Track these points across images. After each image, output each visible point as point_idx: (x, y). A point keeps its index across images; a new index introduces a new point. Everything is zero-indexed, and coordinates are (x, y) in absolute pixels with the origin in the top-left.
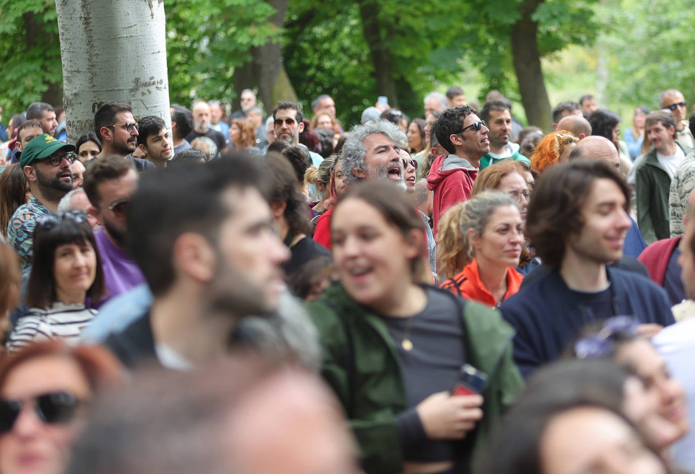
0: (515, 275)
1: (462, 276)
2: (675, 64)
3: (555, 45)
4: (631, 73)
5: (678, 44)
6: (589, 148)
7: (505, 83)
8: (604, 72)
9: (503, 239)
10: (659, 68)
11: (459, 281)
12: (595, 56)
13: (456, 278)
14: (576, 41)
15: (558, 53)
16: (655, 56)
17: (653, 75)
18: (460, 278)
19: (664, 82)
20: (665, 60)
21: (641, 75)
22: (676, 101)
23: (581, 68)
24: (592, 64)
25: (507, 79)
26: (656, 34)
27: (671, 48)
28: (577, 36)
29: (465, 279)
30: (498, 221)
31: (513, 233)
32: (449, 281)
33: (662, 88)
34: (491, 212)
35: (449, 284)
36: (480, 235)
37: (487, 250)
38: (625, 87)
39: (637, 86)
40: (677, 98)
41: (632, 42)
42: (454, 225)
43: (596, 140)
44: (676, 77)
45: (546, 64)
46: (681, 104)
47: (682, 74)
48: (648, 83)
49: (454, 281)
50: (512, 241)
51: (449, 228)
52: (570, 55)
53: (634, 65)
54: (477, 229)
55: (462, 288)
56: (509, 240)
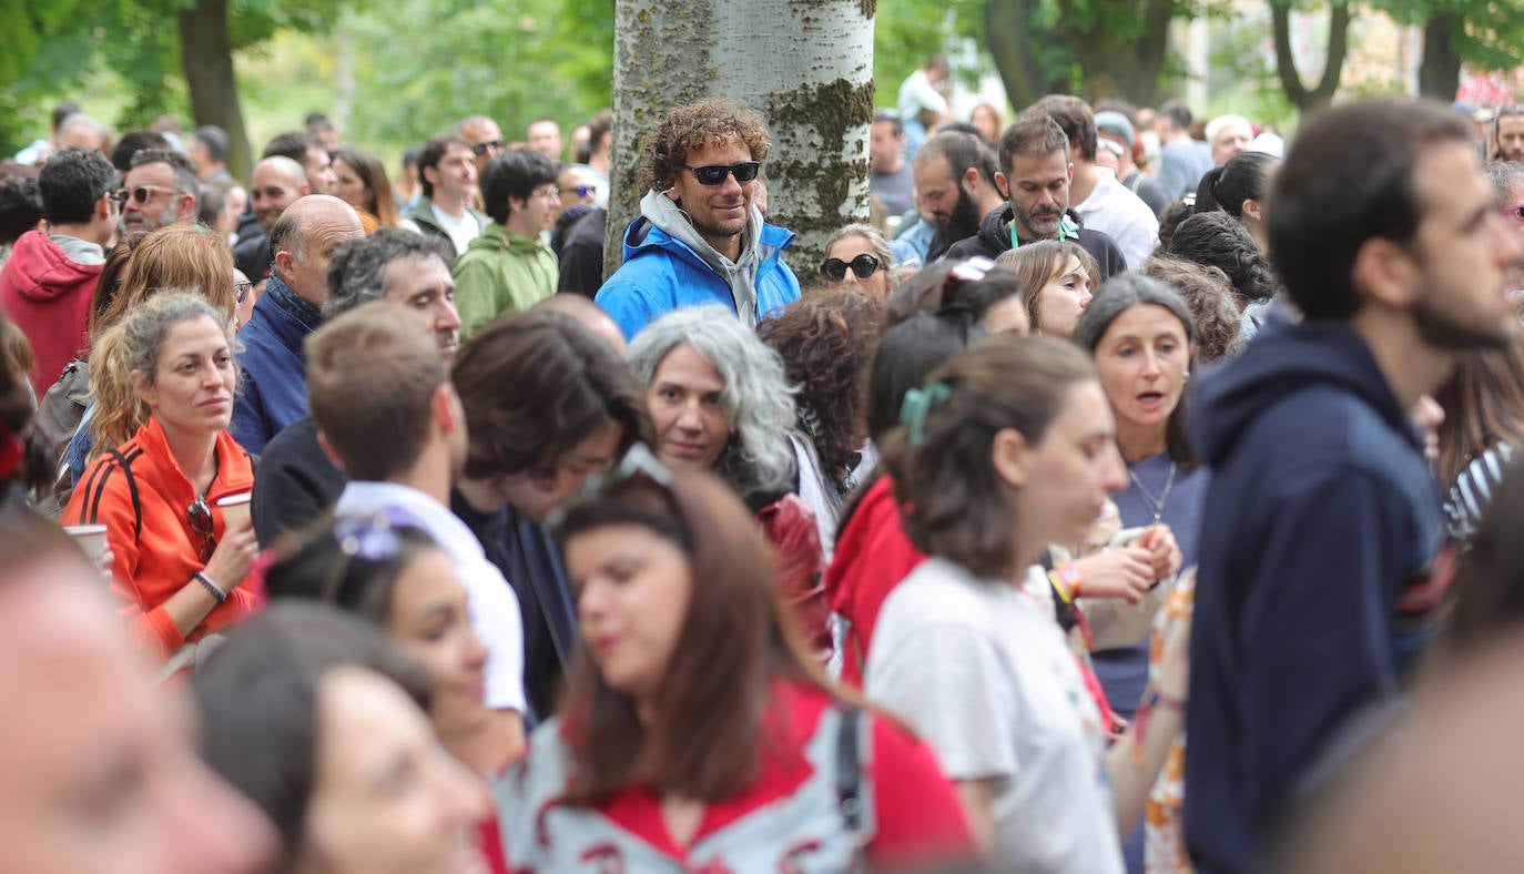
0: (231, 448)
1: (135, 445)
2: (482, 72)
3: (260, 30)
4: (402, 86)
5: (488, 35)
6: (312, 217)
7: (165, 96)
8: (348, 84)
9: (191, 383)
10: (453, 78)
11: (126, 457)
12: (332, 54)
13: (122, 449)
14: (302, 26)
15: (263, 45)
16: (446, 57)
17: (441, 91)
18: (130, 449)
19: (458, 104)
20: (463, 64)
21: (417, 91)
22: (485, 139)
23: (305, 76)
24: (324, 67)
25: (170, 91)
26: (448, 16)
27: (476, 44)
28: (302, 14)
29: (140, 451)
30: (176, 352)
31: (206, 368)
32: (110, 456)
33: (456, 116)
34: (162, 335)
35: (110, 460)
36: (151, 380)
37: (167, 407)
38: (388, 113)
39: (411, 111)
40: (488, 133)
41: (401, 29)
42: (112, 363)
43: (324, 201)
44: (481, 98)
45: (243, 63)
46: (495, 144)
47: (493, 92)
48: (430, 106)
49: (117, 455)
50: (207, 383)
51: (105, 370)
52: (287, 48)
53: (403, 73)
54: (145, 370)
55: (133, 468)
56: (202, 383)
